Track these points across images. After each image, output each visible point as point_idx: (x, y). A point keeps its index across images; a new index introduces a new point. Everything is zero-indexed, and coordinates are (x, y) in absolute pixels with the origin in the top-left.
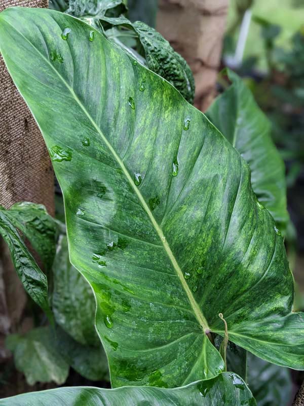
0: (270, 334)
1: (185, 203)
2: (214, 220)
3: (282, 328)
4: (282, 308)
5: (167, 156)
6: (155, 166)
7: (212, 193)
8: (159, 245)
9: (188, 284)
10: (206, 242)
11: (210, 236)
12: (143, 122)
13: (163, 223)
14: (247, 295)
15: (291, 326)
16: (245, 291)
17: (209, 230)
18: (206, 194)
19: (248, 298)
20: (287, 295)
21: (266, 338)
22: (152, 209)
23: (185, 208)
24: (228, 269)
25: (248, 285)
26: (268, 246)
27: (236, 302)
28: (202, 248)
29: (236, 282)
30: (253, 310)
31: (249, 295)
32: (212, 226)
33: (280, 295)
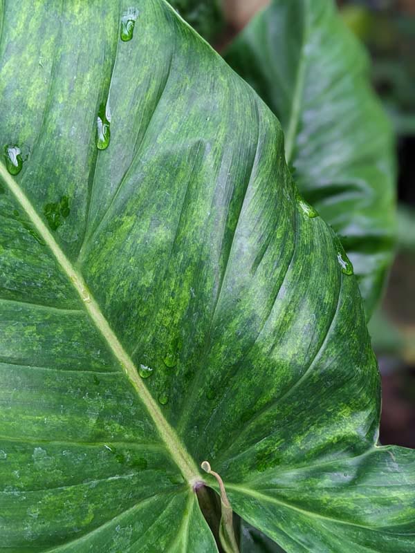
0: (325, 497)
1: (129, 210)
2: (193, 248)
3: (352, 485)
4: (354, 437)
5: (80, 103)
6: (52, 127)
7: (189, 185)
8: (74, 307)
9: (149, 388)
10: (178, 299)
11: (185, 285)
12: (20, 26)
13: (82, 258)
14: (273, 411)
15: (372, 481)
16: (268, 405)
17: (184, 271)
18: (177, 188)
19: (277, 417)
20: (365, 408)
21: (316, 507)
23: (128, 222)
24: (228, 356)
25: (273, 391)
26: (320, 302)
27: (252, 425)
28: (168, 311)
29: (247, 385)
30: (290, 442)
31: (277, 412)
32: (189, 261)
33: (349, 408)
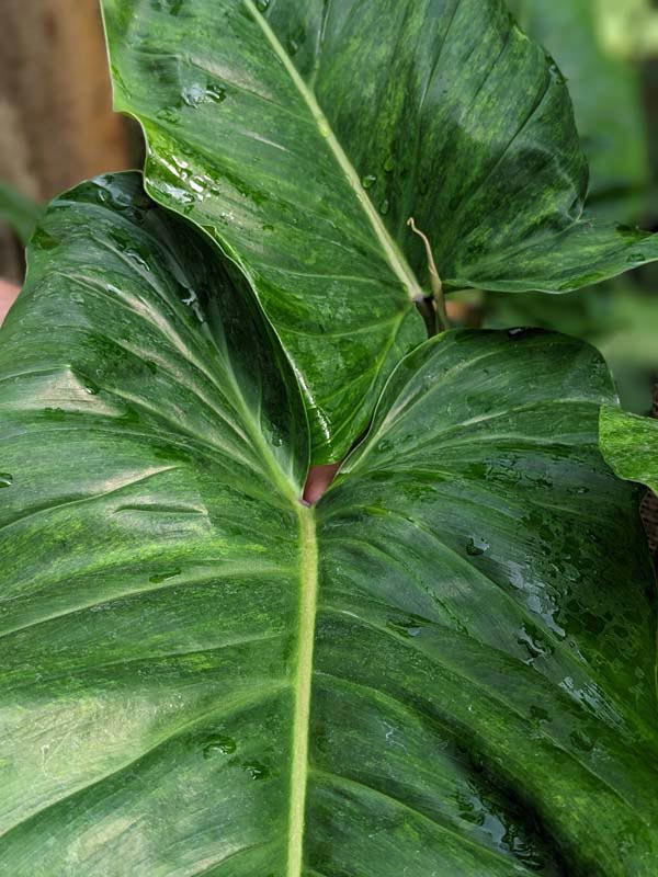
0: (524, 264)
1: (355, 32)
2: (407, 53)
3: (549, 250)
4: (556, 214)
7: (408, 7)
8: (306, 116)
9: (371, 198)
10: (394, 101)
11: (400, 87)
13: (313, 79)
14: (480, 194)
16: (475, 186)
17: (399, 75)
18: (397, 13)
19: (484, 201)
20: (568, 187)
22: (291, 53)
23: (355, 44)
24: (436, 144)
25: (476, 170)
26: (524, 92)
27: (461, 215)
28: (387, 114)
30: (498, 231)
31: (483, 195)
32: (403, 65)
33: (552, 190)
